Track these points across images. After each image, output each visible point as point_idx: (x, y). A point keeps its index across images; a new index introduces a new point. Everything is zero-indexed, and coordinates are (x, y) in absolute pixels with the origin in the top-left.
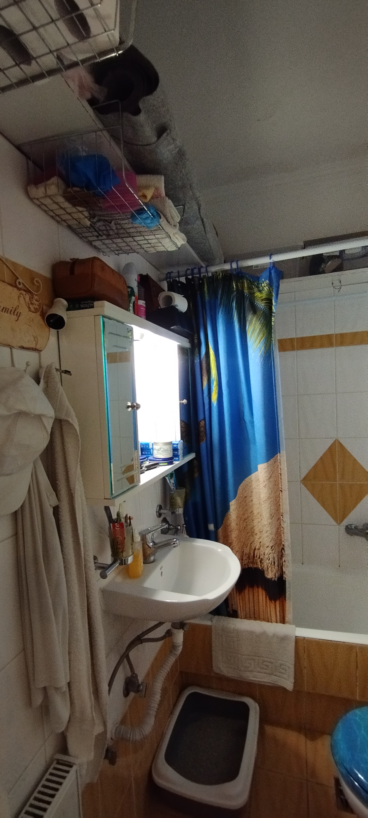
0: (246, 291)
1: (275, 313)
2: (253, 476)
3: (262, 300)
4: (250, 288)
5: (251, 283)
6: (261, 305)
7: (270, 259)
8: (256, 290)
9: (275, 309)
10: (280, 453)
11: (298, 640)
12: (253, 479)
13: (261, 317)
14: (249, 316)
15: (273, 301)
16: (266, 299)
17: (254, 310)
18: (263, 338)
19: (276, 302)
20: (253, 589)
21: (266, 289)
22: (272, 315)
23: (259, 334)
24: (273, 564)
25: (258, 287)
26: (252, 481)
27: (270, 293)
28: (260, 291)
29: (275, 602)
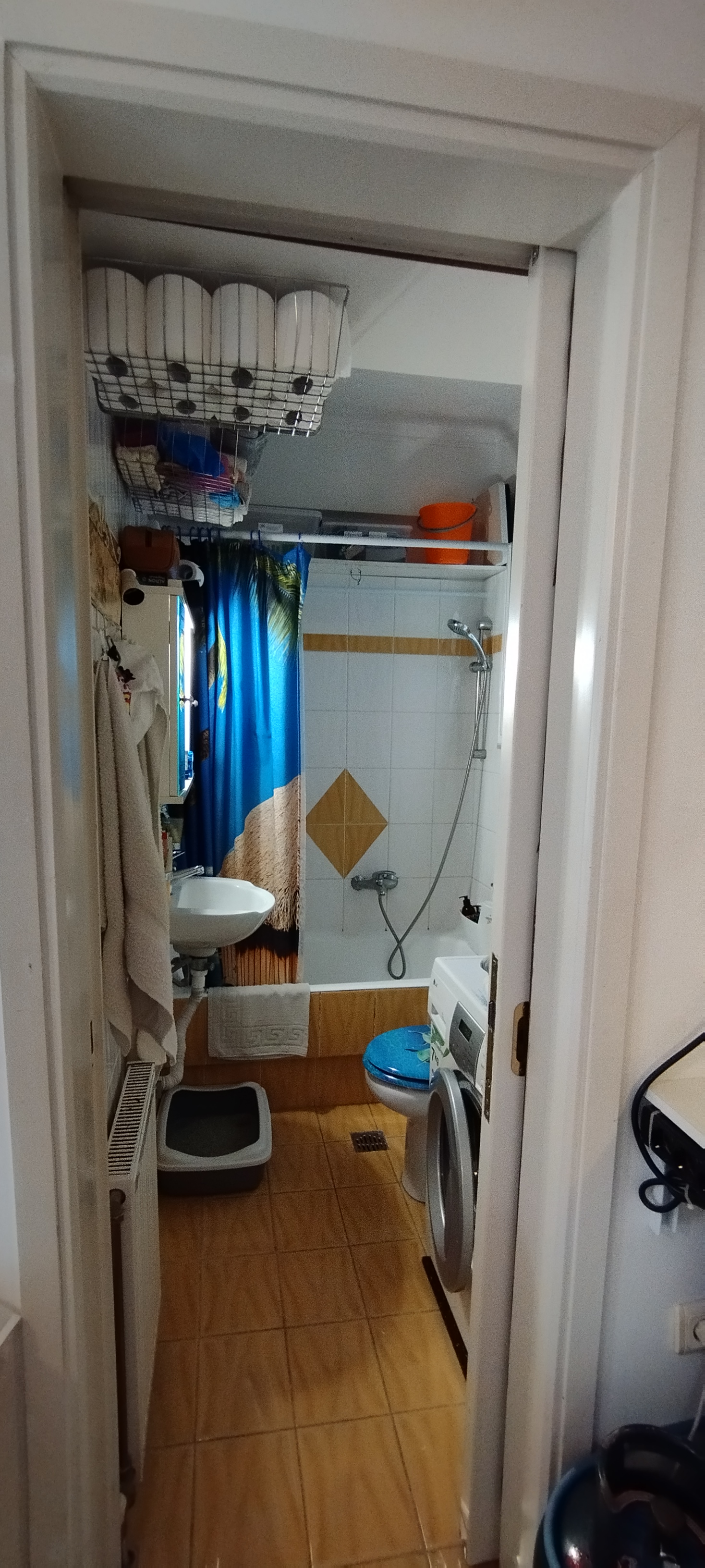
0: (269, 572)
1: (303, 605)
2: (263, 806)
3: (288, 587)
4: (273, 569)
5: (273, 563)
6: (288, 593)
7: (299, 538)
8: (279, 572)
9: (303, 600)
10: (300, 774)
11: (313, 996)
12: (262, 809)
13: (287, 607)
14: (272, 605)
15: (301, 590)
16: (292, 586)
17: (279, 597)
18: (288, 634)
19: (304, 592)
20: (255, 950)
21: (293, 573)
22: (299, 607)
23: (284, 627)
24: (285, 910)
25: (282, 570)
26: (260, 812)
27: (297, 581)
28: (285, 575)
29: (285, 959)
